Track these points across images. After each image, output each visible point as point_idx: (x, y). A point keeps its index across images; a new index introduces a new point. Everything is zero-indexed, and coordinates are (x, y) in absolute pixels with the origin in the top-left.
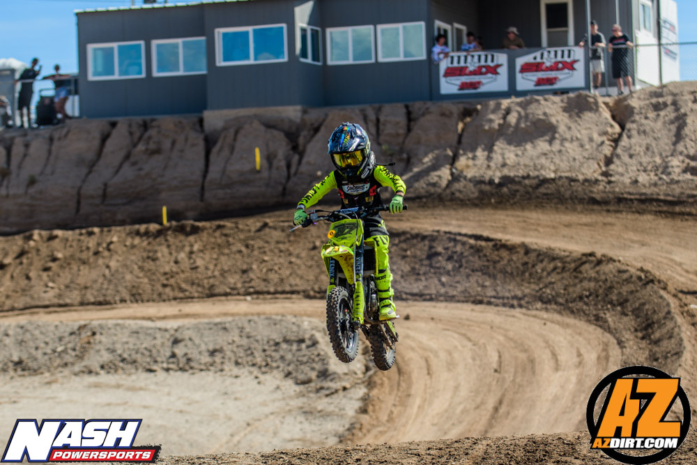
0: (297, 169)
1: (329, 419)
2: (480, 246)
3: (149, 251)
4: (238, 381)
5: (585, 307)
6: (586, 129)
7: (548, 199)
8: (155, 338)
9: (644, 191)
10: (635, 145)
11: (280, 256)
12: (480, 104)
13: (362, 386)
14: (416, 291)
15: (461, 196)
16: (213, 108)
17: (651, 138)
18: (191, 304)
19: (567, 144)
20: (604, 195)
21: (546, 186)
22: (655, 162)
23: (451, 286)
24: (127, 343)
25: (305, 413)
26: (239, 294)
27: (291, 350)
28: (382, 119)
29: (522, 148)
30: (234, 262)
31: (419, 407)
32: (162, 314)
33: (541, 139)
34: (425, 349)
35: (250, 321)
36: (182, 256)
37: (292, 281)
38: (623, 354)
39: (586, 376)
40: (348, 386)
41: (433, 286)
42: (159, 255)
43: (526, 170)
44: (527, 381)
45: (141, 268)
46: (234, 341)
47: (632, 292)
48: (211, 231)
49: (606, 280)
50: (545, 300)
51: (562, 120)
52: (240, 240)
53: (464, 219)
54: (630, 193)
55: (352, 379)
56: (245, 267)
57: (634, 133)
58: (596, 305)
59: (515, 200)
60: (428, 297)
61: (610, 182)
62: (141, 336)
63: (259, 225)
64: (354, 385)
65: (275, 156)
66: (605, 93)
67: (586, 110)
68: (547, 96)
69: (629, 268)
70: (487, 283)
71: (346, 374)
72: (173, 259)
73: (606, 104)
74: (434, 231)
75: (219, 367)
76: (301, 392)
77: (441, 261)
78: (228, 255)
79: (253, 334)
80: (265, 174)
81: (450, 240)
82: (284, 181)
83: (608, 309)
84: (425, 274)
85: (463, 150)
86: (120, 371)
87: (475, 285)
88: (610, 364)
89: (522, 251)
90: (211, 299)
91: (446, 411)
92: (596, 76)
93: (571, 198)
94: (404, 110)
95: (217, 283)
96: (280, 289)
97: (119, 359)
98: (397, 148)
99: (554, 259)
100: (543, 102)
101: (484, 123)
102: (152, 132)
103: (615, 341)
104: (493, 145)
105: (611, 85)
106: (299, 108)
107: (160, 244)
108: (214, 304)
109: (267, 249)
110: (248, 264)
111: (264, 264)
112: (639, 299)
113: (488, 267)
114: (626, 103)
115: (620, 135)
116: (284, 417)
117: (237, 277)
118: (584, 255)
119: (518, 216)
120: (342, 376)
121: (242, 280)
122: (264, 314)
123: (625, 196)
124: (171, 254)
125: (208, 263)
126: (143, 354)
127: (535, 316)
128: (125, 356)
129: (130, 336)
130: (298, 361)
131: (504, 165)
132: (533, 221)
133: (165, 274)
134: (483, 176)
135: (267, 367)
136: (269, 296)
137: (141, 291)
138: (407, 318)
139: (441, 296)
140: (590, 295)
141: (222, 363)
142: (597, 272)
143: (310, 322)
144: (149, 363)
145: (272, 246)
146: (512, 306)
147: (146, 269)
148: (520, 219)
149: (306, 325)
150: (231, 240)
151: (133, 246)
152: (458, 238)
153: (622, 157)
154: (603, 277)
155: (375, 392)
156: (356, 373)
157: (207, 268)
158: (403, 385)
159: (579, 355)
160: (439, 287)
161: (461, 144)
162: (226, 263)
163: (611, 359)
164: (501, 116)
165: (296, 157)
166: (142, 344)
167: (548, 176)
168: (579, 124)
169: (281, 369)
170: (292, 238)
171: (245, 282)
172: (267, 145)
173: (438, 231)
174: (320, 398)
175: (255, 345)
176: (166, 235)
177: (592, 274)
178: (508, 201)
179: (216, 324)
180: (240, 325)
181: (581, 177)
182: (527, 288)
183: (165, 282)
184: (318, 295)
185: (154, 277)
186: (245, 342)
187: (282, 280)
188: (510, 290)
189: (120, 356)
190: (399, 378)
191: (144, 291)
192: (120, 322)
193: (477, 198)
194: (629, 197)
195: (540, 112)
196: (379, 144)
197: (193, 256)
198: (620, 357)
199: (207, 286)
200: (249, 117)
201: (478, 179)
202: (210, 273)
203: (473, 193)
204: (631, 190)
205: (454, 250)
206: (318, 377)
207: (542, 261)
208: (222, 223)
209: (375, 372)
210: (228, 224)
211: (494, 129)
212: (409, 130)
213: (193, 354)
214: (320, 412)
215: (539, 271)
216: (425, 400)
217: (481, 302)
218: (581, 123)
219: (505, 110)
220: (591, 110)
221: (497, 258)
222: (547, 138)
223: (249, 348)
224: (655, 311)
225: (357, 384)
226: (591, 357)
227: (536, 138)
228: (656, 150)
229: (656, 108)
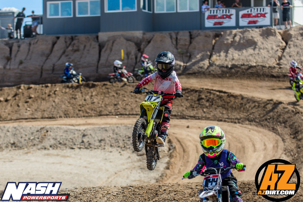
1: (152, 171)
2: (222, 95)
3: (73, 95)
4: (111, 154)
5: (268, 124)
6: (270, 44)
7: (252, 75)
8: (75, 134)
10: (292, 51)
11: (132, 98)
12: (223, 31)
13: (167, 157)
14: (192, 115)
15: (213, 73)
16: (103, 31)
17: (299, 49)
18: (91, 119)
19: (261, 51)
20: (278, 74)
21: (252, 69)
22: (301, 59)
23: (208, 113)
24: (62, 136)
25: (141, 168)
26: (113, 115)
28: (179, 37)
29: (241, 52)
30: (111, 100)
32: (78, 123)
33: (250, 48)
34: (195, 141)
35: (117, 127)
36: (88, 97)
37: (137, 109)
38: (284, 145)
39: (268, 155)
40: (161, 157)
41: (200, 113)
42: (77, 97)
43: (243, 62)
44: (241, 156)
45: (69, 102)
46: (110, 136)
47: (289, 117)
48: (101, 86)
49: (278, 112)
50: (250, 120)
51: (259, 40)
52: (114, 91)
53: (215, 83)
55: (163, 154)
56: (116, 103)
57: (292, 46)
58: (273, 123)
59: (238, 75)
60: (197, 118)
61: (280, 68)
62: (69, 133)
63: (122, 84)
65: (130, 54)
66: (279, 28)
67: (270, 35)
68: (253, 29)
69: (288, 107)
70: (224, 112)
72: (83, 99)
73: (280, 33)
74: (201, 88)
75: (103, 147)
76: (140, 159)
77: (204, 102)
78: (108, 97)
79: (119, 133)
80: (126, 61)
81: (208, 92)
82: (134, 65)
83: (278, 125)
84: (196, 107)
85: (215, 52)
86: (59, 148)
87: (219, 113)
88: (279, 149)
89: (240, 98)
90: (100, 117)
92: (275, 20)
93: (263, 75)
94: (189, 34)
95: (103, 110)
96: (131, 113)
97: (58, 143)
98: (185, 51)
99: (254, 102)
100: (251, 31)
101: (224, 40)
102: (75, 42)
103: (281, 139)
104: (228, 50)
105: (282, 24)
106: (141, 32)
107: (78, 92)
108: (101, 119)
109: (126, 95)
110: (117, 101)
111: (124, 102)
112: (292, 120)
113: (225, 105)
114: (288, 32)
115: (286, 47)
116: (131, 170)
117: (112, 107)
118: (268, 100)
119: (238, 82)
121: (114, 109)
122: (124, 124)
123: (287, 74)
124: (82, 96)
125: (99, 101)
126: (69, 141)
127: (245, 127)
128: (61, 141)
129: (63, 133)
131: (233, 59)
132: (245, 85)
133: (80, 105)
134: (223, 64)
135: (125, 148)
136: (126, 116)
137: (69, 113)
138: (188, 127)
139: (203, 117)
140: (270, 118)
141: (105, 146)
144: (72, 145)
145: (128, 94)
146: (235, 123)
147: (71, 103)
148: (240, 84)
150: (110, 90)
151: (66, 93)
152: (212, 92)
153: (286, 57)
154: (276, 110)
155: (173, 160)
156: (164, 151)
157: (98, 103)
158: (186, 157)
159: (265, 145)
160: (203, 113)
161: (213, 50)
162: (107, 101)
163: (279, 147)
164: (232, 37)
165: (140, 54)
166: (69, 136)
167: (253, 65)
168: (267, 42)
169: (131, 149)
171: (115, 110)
172: (127, 49)
173: (203, 89)
175: (119, 138)
176: (80, 88)
178: (234, 75)
179: (102, 128)
180: (113, 129)
181: (267, 66)
182: (242, 114)
183: (80, 109)
185: (75, 107)
186: (115, 136)
187: (132, 109)
188: (234, 116)
189: (59, 141)
190: (184, 154)
191: (70, 113)
192: (59, 126)
193: (221, 74)
195: (250, 36)
196: (177, 49)
197: (93, 97)
198: (283, 146)
199: (98, 111)
200: (119, 36)
201: (221, 65)
202: (100, 105)
203: (219, 72)
205: (210, 97)
207: (249, 103)
208: (106, 83)
209: (173, 151)
210: (108, 83)
211: (229, 43)
212: (191, 43)
213: (92, 141)
215: (248, 107)
217: (221, 121)
218: (268, 41)
219: (234, 35)
220: (272, 35)
221: (229, 101)
222: (253, 47)
223: (117, 139)
224: (299, 126)
225: (165, 156)
226: (270, 146)
227: (248, 47)
228: (301, 54)
229: (302, 35)
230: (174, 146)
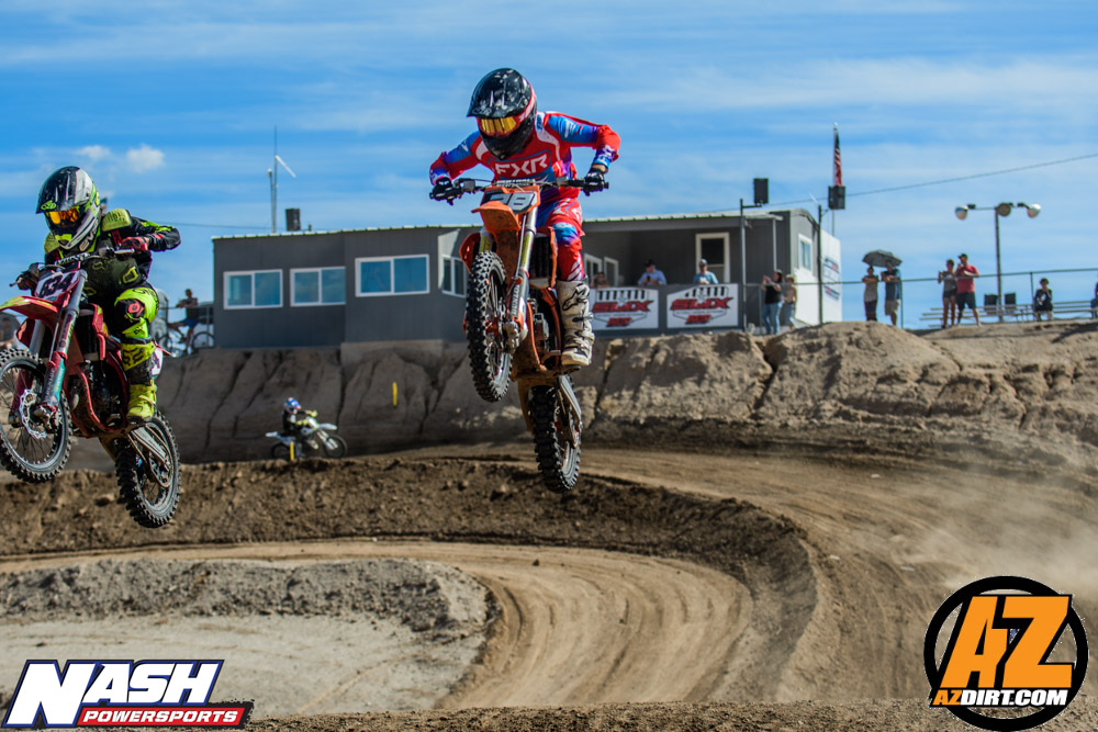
0: (436, 406)
1: (443, 668)
2: (617, 489)
3: (275, 488)
4: (354, 626)
5: (721, 556)
6: (737, 369)
7: (694, 442)
8: (271, 579)
9: (793, 435)
10: (787, 387)
11: (410, 496)
12: (628, 341)
13: (480, 635)
14: (548, 535)
15: (604, 437)
16: (351, 341)
17: (803, 381)
18: (315, 544)
19: (716, 385)
20: (752, 439)
21: (693, 428)
22: (806, 405)
23: (584, 530)
24: (242, 584)
25: (419, 661)
26: (365, 535)
27: (411, 595)
29: (670, 388)
30: (361, 501)
31: (538, 658)
32: (283, 554)
33: (691, 379)
34: (550, 597)
35: (370, 563)
36: (308, 493)
37: (421, 522)
38: (755, 606)
39: (715, 629)
40: (466, 634)
41: (567, 531)
42: (285, 492)
43: (673, 411)
44: (653, 633)
45: (265, 505)
46: (352, 584)
47: (770, 541)
48: (339, 468)
49: (745, 528)
50: (681, 547)
51: (712, 360)
52: (369, 478)
54: (779, 437)
55: (471, 627)
56: (373, 507)
57: (786, 374)
58: (733, 553)
59: (659, 442)
60: (561, 542)
61: (759, 425)
62: (257, 577)
63: (389, 462)
64: (473, 633)
65: (413, 392)
67: (738, 350)
68: (698, 335)
69: (769, 516)
70: (623, 529)
71: (466, 621)
72: (298, 496)
73: (759, 344)
75: (336, 611)
76: (417, 639)
77: (576, 505)
78: (356, 493)
79: (373, 577)
80: (402, 410)
81: (587, 482)
82: (421, 418)
83: (745, 559)
85: (609, 389)
86: (233, 613)
87: (610, 530)
88: (741, 616)
89: (660, 495)
90: (335, 539)
91: (566, 663)
93: (718, 441)
95: (343, 523)
96: (407, 530)
97: (232, 600)
99: (693, 505)
100: (693, 341)
101: (631, 361)
102: (287, 364)
103: (749, 593)
104: (640, 384)
107: (286, 481)
109: (396, 489)
110: (376, 503)
111: (392, 504)
112: (777, 548)
113: (624, 512)
114: (779, 343)
115: (771, 377)
116: (396, 666)
117: (364, 516)
118: (725, 501)
120: (462, 624)
121: (369, 520)
122: (386, 556)
123: (774, 440)
124: (297, 491)
125: (335, 501)
126: (257, 595)
127: (669, 564)
128: (239, 597)
129: (245, 577)
130: (417, 606)
131: (650, 405)
132: (675, 464)
133: (290, 512)
134: (627, 417)
135: (385, 612)
136: (396, 538)
137: (263, 529)
138: (536, 563)
139: (574, 541)
140: (728, 543)
141: (339, 607)
142: (736, 520)
143: (433, 566)
144: (263, 605)
145: (402, 485)
146: (647, 553)
147: (270, 506)
149: (428, 569)
150: (359, 478)
151: (258, 482)
152: (595, 480)
153: (773, 399)
154: (742, 525)
155: (493, 641)
156: (476, 621)
157: (333, 507)
158: (524, 634)
159: (710, 605)
160: (573, 531)
161: (606, 383)
162: (353, 502)
163: (743, 611)
164: (649, 354)
165: (435, 393)
166: (257, 585)
167: (695, 418)
168: (730, 364)
169: (399, 615)
170: (423, 478)
171: (372, 522)
172: (406, 380)
174: (436, 646)
175: (375, 589)
176: (292, 472)
177: (731, 521)
178: (653, 443)
179: (335, 566)
180: (360, 567)
181: (729, 420)
182: (663, 534)
183: (289, 520)
184: (447, 538)
185: (278, 515)
186: (364, 585)
188: (645, 536)
189: (234, 597)
190: (521, 627)
191: (267, 529)
192: (237, 561)
193: (620, 439)
194: (777, 440)
195: (689, 351)
197: (320, 494)
198: (752, 610)
199: (332, 525)
200: (388, 350)
201: (622, 419)
202: (336, 512)
203: (616, 434)
204: (780, 434)
205: (590, 493)
206: (436, 623)
207: (680, 507)
208: (351, 460)
209: (496, 621)
210: (358, 460)
211: (641, 367)
213: (310, 597)
214: (434, 661)
215: (677, 517)
216: (545, 651)
217: (614, 548)
218: (732, 363)
219: (653, 348)
220: (742, 349)
221: (634, 503)
222: (696, 378)
223: (368, 592)
224: (792, 562)
225: (476, 632)
226: (722, 608)
227: (683, 378)
228: (808, 393)
229: (811, 349)
230: (498, 609)
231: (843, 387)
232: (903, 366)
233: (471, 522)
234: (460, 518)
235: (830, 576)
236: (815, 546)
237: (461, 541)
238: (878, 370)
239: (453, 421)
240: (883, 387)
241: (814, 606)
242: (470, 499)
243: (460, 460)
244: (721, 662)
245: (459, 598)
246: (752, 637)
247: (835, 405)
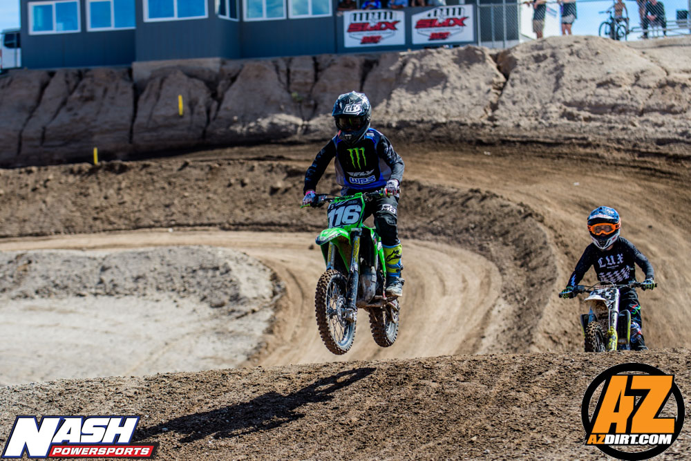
0: (216, 114)
1: (238, 338)
3: (82, 188)
4: (159, 305)
5: (471, 238)
6: (474, 78)
7: (440, 141)
8: (85, 266)
9: (525, 134)
10: (518, 93)
11: (199, 193)
13: (269, 309)
14: (320, 223)
16: (141, 60)
17: (532, 87)
18: (119, 236)
19: (457, 92)
20: (489, 138)
21: (438, 129)
22: (535, 108)
24: (59, 270)
25: (218, 333)
26: (161, 226)
27: (206, 277)
28: (292, 69)
29: (417, 96)
30: (157, 198)
32: (92, 244)
33: (435, 87)
35: (170, 251)
36: (111, 192)
37: (210, 215)
38: (503, 280)
39: (470, 300)
40: (257, 309)
42: (91, 191)
43: (420, 115)
44: (417, 304)
45: (74, 203)
46: (155, 269)
47: (513, 224)
48: (137, 170)
49: (490, 214)
50: (435, 231)
51: (453, 71)
52: (163, 178)
54: (512, 136)
55: (260, 303)
56: (167, 202)
57: (517, 82)
58: (480, 236)
59: (410, 141)
61: (495, 126)
62: (72, 264)
63: (180, 164)
64: (262, 308)
65: (196, 103)
66: (492, 47)
67: (475, 62)
68: (440, 49)
69: (510, 203)
71: (255, 298)
72: (103, 195)
75: (142, 292)
76: (215, 314)
78: (152, 191)
79: (172, 262)
80: (187, 118)
82: (204, 125)
83: (491, 240)
86: (53, 296)
88: (492, 289)
89: (415, 187)
90: (136, 231)
93: (461, 141)
94: (312, 62)
95: (142, 216)
96: (198, 222)
97: (52, 285)
98: (305, 96)
99: (444, 195)
100: (436, 54)
101: (383, 73)
102: (86, 81)
103: (497, 269)
104: (391, 93)
105: (497, 39)
107: (92, 182)
109: (187, 186)
110: (170, 199)
111: (184, 199)
114: (510, 55)
115: (505, 84)
116: (198, 337)
117: (161, 211)
118: (472, 191)
120: (252, 300)
121: (165, 214)
122: (183, 244)
123: (508, 138)
124: (101, 190)
125: (134, 198)
126: (73, 280)
127: (426, 246)
128: (58, 282)
129: (62, 264)
130: (213, 286)
131: (401, 111)
133: (96, 208)
134: (382, 121)
135: (185, 292)
136: (189, 228)
137: (73, 224)
138: (311, 248)
140: (475, 227)
141: (145, 288)
142: (482, 207)
143: (224, 252)
144: (79, 289)
145: (192, 183)
146: (405, 237)
147: (79, 203)
149: (220, 254)
150: (155, 177)
151: (67, 184)
153: (506, 104)
154: (488, 211)
155: (280, 315)
156: (264, 298)
157: (133, 203)
158: (306, 308)
159: (464, 281)
162: (150, 198)
163: (493, 285)
164: (398, 67)
165: (215, 104)
166: (73, 271)
167: (440, 121)
168: (468, 75)
169: (197, 294)
170: (210, 176)
171: (167, 216)
172: (189, 93)
174: (232, 320)
175: (175, 272)
176: (97, 173)
177: (478, 208)
179: (140, 254)
180: (161, 254)
181: (469, 122)
182: (419, 220)
183: (96, 216)
184: (232, 227)
185: (86, 211)
186: (165, 269)
188: (403, 223)
189: (53, 282)
190: (303, 302)
191: (77, 224)
192: (54, 251)
194: (512, 139)
195: (433, 64)
196: (289, 92)
197: (121, 192)
198: (501, 283)
199: (133, 219)
200: (173, 68)
201: (377, 123)
202: (136, 208)
204: (514, 133)
206: (230, 300)
207: (433, 196)
208: (147, 162)
209: (282, 297)
210: (153, 164)
211: (391, 78)
212: (316, 79)
213: (119, 280)
214: (231, 332)
215: (430, 205)
218: (470, 73)
219: (402, 61)
220: (479, 61)
222: (440, 87)
223: (170, 275)
224: (532, 242)
225: (265, 307)
226: (475, 283)
227: (429, 86)
228: (536, 97)
229: (538, 59)
230: (283, 287)
231: (566, 92)
232: (617, 72)
233: (253, 214)
234: (243, 211)
235: (567, 254)
236: (551, 228)
237: (245, 230)
238: (595, 76)
239: (232, 128)
240: (601, 91)
241: (556, 279)
242: (251, 194)
243: (242, 161)
244: (478, 328)
245: (248, 279)
246: (503, 306)
247: (560, 108)
